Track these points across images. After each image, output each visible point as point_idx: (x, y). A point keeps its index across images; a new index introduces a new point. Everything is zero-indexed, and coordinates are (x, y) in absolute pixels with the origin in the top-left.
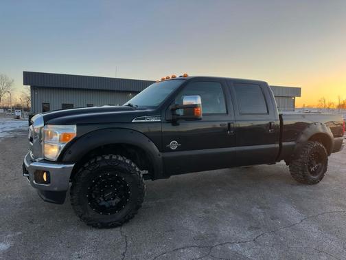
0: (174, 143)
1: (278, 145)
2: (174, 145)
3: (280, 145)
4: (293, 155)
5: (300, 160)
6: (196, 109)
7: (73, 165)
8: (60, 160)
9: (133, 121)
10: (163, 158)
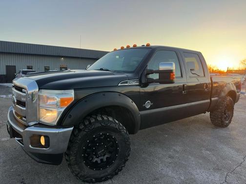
0: (148, 103)
1: (209, 101)
2: (148, 104)
3: (211, 100)
4: (216, 107)
5: (219, 110)
6: (172, 74)
7: (72, 128)
8: (60, 124)
9: (119, 85)
10: (141, 115)
